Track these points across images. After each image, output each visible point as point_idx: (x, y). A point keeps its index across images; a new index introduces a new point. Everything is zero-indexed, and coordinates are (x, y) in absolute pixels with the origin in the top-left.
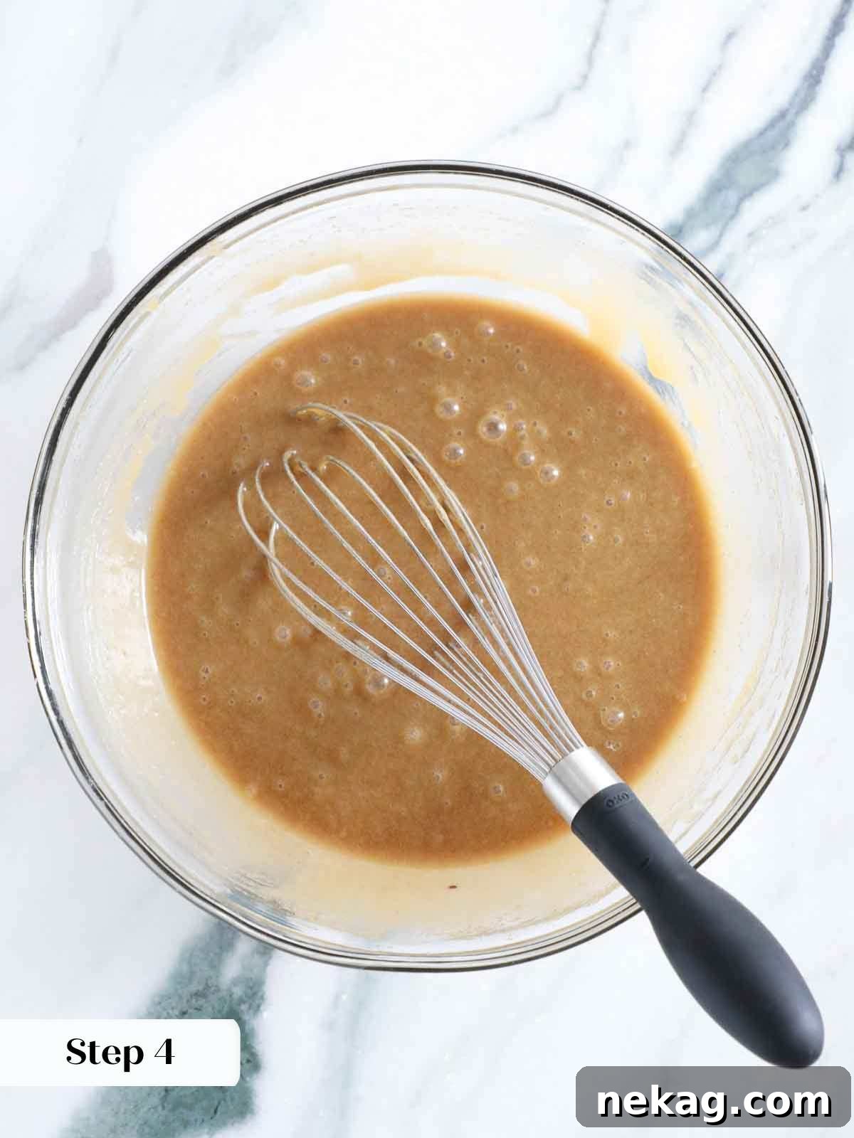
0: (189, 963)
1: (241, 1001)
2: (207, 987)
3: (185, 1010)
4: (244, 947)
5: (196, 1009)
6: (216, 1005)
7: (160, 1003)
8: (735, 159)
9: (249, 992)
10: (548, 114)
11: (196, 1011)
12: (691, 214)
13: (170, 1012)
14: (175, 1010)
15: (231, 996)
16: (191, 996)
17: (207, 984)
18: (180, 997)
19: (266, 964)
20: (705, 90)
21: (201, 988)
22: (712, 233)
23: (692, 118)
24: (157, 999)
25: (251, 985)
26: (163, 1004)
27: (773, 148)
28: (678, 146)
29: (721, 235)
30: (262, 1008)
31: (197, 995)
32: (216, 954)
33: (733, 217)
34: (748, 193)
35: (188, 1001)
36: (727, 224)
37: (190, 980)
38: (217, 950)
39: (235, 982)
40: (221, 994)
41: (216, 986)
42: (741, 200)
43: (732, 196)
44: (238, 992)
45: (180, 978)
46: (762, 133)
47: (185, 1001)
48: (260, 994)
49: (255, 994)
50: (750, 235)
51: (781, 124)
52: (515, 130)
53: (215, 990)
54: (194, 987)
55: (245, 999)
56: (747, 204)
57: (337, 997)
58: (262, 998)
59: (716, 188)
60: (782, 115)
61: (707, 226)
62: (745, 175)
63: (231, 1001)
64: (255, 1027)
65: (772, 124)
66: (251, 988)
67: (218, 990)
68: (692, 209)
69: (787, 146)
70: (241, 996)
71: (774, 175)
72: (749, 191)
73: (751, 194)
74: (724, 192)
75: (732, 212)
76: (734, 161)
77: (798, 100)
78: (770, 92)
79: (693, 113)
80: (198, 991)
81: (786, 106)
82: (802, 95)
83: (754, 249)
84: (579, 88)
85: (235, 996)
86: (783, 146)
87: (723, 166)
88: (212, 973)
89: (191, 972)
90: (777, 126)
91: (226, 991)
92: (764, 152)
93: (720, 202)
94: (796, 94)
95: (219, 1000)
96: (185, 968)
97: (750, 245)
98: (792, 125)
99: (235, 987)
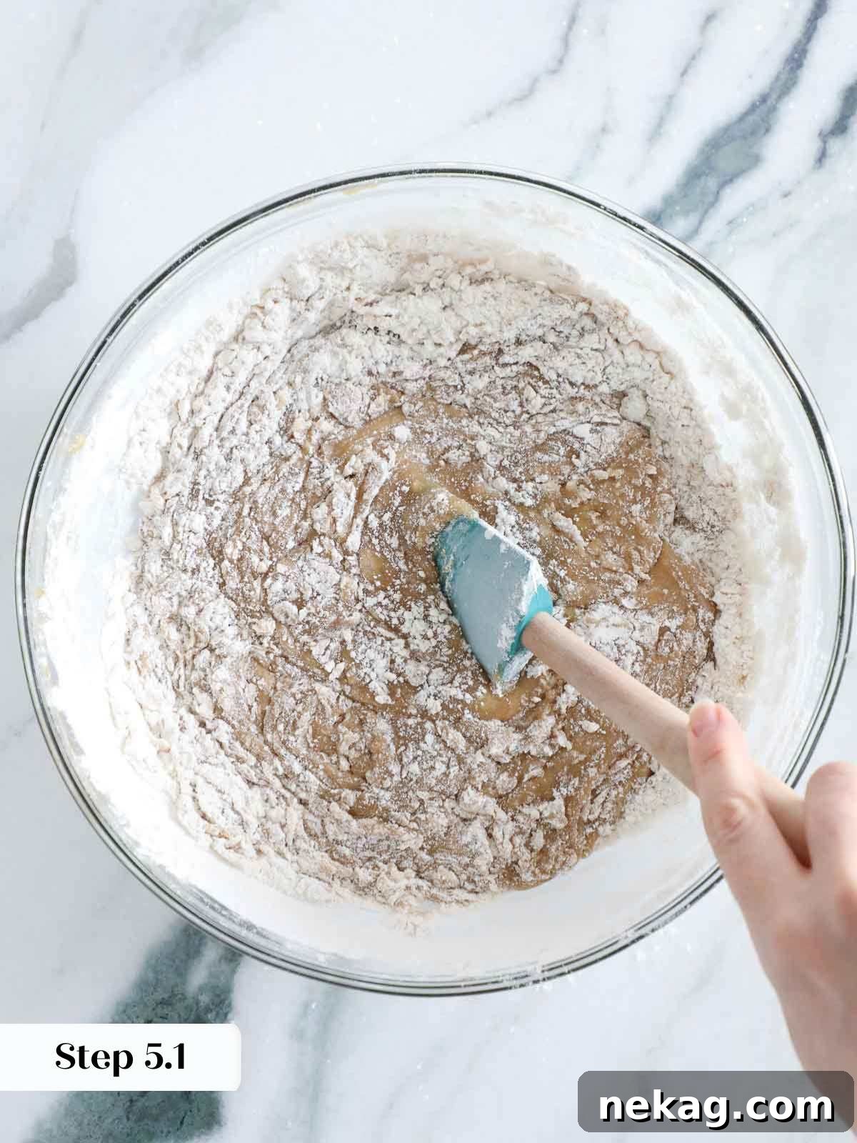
0: (156, 972)
1: (208, 1009)
2: (173, 995)
3: (151, 1016)
4: (211, 954)
5: (162, 1017)
6: (183, 1012)
7: (125, 1012)
8: (715, 145)
9: (217, 1000)
10: (526, 95)
12: (669, 201)
13: (136, 1020)
14: (140, 1019)
15: (197, 1004)
16: (157, 1004)
17: (173, 992)
18: (145, 1005)
19: (234, 972)
20: (684, 73)
21: (166, 996)
22: (693, 219)
23: (670, 103)
24: (121, 1008)
25: (218, 993)
26: (128, 1012)
27: (753, 133)
28: (656, 132)
29: (701, 222)
30: (229, 1016)
31: (163, 1003)
32: (182, 961)
33: (712, 204)
34: (729, 180)
35: (153, 1009)
36: (706, 212)
37: (156, 988)
38: (184, 957)
39: (201, 989)
40: (187, 1002)
41: (182, 994)
42: (723, 185)
43: (712, 183)
44: (205, 999)
45: (144, 986)
46: (742, 118)
47: (150, 1009)
48: (227, 1002)
49: (222, 1002)
50: (730, 222)
51: (764, 108)
52: (490, 114)
53: (180, 999)
54: (161, 995)
55: (211, 1007)
56: (728, 191)
57: (306, 1006)
58: (230, 1005)
59: (694, 175)
60: (764, 99)
61: (686, 213)
62: (725, 161)
63: (197, 1009)
65: (753, 108)
66: (219, 996)
67: (184, 998)
68: (671, 197)
69: (767, 130)
70: (208, 1005)
71: (755, 161)
72: (728, 178)
73: (731, 181)
74: (703, 178)
75: (711, 198)
76: (713, 147)
77: (780, 83)
78: (750, 77)
79: (671, 97)
80: (163, 999)
81: (767, 90)
82: (783, 77)
83: (734, 237)
84: (554, 72)
85: (202, 1004)
86: (763, 131)
87: (702, 152)
88: (178, 980)
89: (157, 979)
90: (758, 111)
91: (193, 998)
92: (744, 138)
93: (698, 190)
94: (777, 78)
95: (186, 1008)
96: (151, 975)
97: (730, 233)
98: (773, 109)
99: (202, 994)
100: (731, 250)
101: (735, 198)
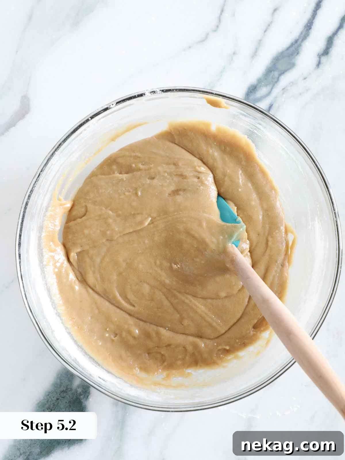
0: (61, 380)
1: (80, 395)
2: (67, 389)
3: (58, 398)
5: (63, 397)
6: (71, 396)
7: (48, 395)
8: (277, 59)
9: (84, 390)
10: (202, 41)
11: (62, 398)
12: (259, 81)
13: (53, 398)
14: (54, 398)
15: (77, 392)
16: (61, 392)
17: (67, 388)
20: (265, 31)
22: (269, 88)
23: (260, 43)
24: (47, 394)
25: (85, 388)
26: (50, 395)
27: (292, 55)
28: (255, 54)
29: (272, 89)
30: (89, 397)
31: (63, 391)
33: (276, 82)
34: (282, 73)
35: (60, 394)
36: (274, 85)
37: (60, 386)
39: (78, 387)
40: (72, 391)
42: (280, 75)
43: (276, 74)
44: (80, 390)
45: (56, 385)
46: (288, 49)
47: (58, 394)
48: (88, 391)
49: (86, 391)
50: (283, 89)
51: (296, 45)
52: (190, 47)
54: (62, 389)
56: (282, 77)
58: (89, 393)
59: (269, 71)
60: (296, 41)
61: (266, 85)
62: (281, 66)
64: (87, 404)
65: (292, 45)
67: (71, 389)
69: (298, 54)
70: (81, 392)
71: (292, 65)
72: (283, 72)
73: (284, 73)
74: (273, 72)
75: (276, 80)
76: (277, 60)
77: (302, 35)
78: (291, 32)
79: (260, 40)
80: (63, 390)
81: (297, 38)
82: (304, 33)
83: (284, 95)
84: (215, 31)
85: (78, 392)
86: (296, 54)
87: (272, 62)
88: (69, 383)
89: (61, 383)
90: (294, 46)
91: (75, 390)
92: (289, 56)
93: (271, 76)
94: (302, 33)
95: (72, 393)
96: (59, 381)
97: (283, 93)
98: (300, 45)
99: (78, 388)
100: (283, 100)
101: (285, 80)
